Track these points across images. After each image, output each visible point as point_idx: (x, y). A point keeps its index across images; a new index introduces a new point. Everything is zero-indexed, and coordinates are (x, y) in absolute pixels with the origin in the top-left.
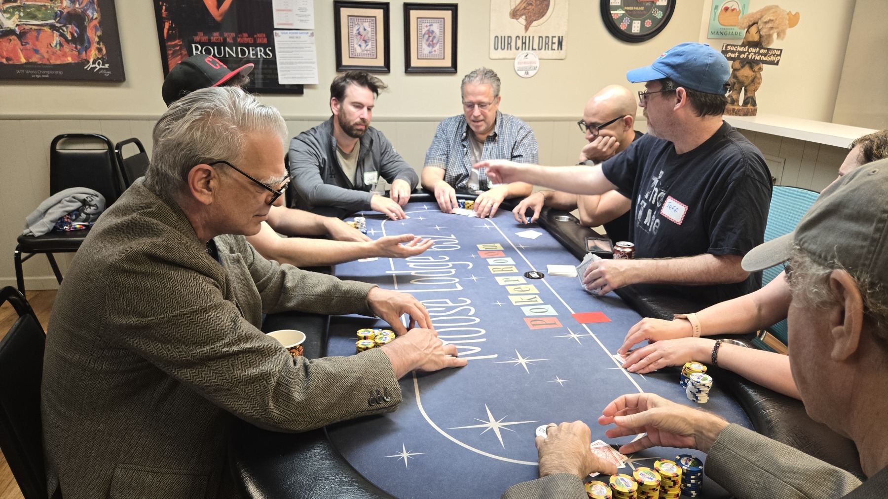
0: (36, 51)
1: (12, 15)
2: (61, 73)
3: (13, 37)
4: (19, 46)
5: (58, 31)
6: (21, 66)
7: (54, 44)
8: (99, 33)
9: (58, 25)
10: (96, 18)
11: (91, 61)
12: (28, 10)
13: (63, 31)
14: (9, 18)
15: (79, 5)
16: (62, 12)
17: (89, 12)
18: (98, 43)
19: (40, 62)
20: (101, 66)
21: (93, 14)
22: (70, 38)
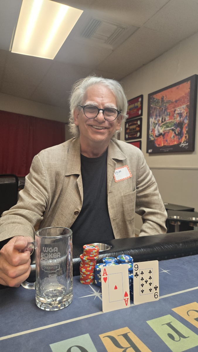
0: (167, 141)
1: (163, 127)
2: (172, 149)
3: (161, 136)
4: (162, 140)
5: (174, 131)
6: (162, 147)
7: (172, 136)
8: (187, 129)
9: (174, 129)
10: (187, 123)
11: (182, 142)
12: (167, 125)
13: (175, 130)
14: (161, 129)
15: (182, 118)
16: (176, 123)
17: (185, 121)
18: (186, 134)
19: (167, 145)
20: (185, 145)
21: (186, 121)
22: (177, 133)
